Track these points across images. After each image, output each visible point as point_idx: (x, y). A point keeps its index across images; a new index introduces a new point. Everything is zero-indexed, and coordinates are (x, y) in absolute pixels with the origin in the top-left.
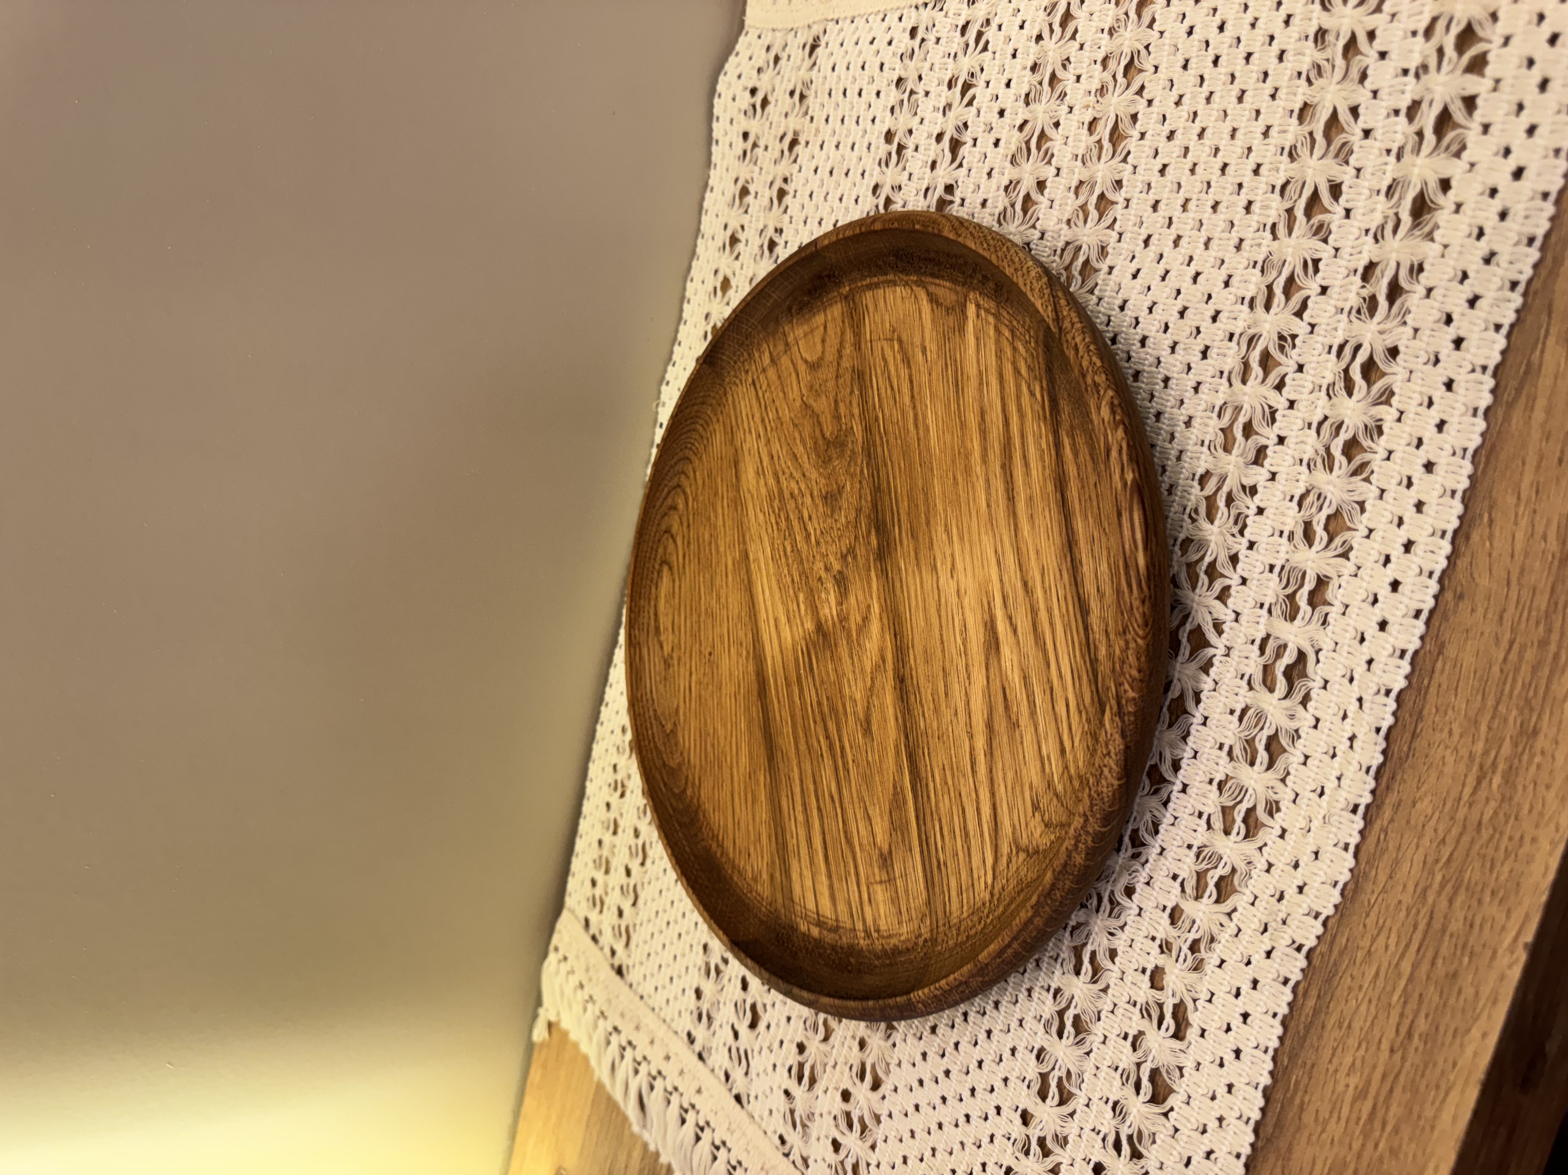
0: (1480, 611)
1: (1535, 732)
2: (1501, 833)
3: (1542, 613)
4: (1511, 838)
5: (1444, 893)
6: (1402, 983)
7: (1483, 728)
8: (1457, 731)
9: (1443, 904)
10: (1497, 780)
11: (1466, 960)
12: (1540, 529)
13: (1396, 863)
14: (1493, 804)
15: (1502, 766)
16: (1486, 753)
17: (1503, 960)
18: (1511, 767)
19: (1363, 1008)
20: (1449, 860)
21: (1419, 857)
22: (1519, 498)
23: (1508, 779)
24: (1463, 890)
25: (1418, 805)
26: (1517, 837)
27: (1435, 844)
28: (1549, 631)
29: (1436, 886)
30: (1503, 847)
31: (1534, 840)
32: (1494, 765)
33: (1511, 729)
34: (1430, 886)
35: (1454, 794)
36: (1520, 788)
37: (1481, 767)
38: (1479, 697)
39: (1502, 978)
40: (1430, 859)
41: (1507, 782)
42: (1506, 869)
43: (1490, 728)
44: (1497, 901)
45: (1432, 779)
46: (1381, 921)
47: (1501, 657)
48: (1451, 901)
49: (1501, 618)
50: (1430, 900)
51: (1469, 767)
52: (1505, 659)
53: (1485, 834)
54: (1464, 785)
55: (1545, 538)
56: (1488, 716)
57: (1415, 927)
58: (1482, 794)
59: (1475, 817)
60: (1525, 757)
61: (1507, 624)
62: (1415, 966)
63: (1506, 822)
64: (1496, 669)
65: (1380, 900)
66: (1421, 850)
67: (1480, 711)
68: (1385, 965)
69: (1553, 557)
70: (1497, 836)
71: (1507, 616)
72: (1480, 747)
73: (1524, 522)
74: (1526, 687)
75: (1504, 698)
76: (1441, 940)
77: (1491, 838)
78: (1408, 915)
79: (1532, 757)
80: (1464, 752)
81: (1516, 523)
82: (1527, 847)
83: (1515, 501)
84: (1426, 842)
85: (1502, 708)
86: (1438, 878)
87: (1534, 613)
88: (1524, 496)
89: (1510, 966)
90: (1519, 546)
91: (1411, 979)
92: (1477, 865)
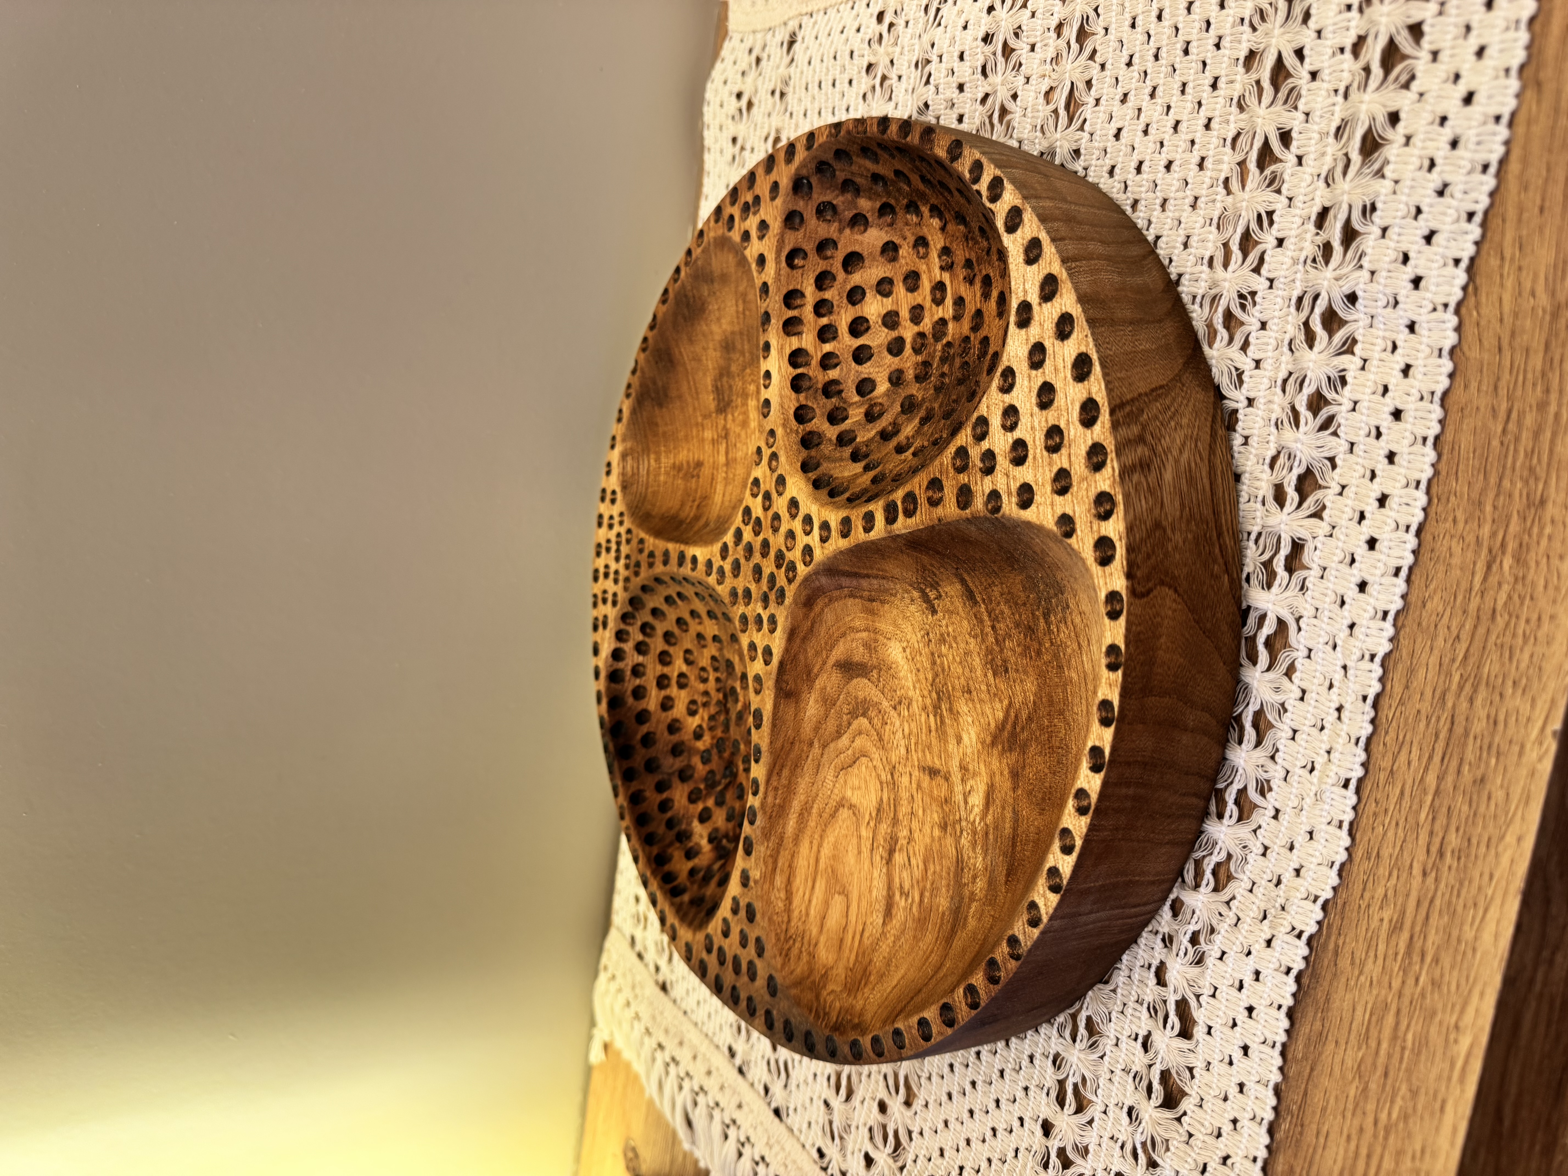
0: (1474, 385)
1: (1543, 502)
2: (1517, 617)
3: (1538, 374)
4: (1528, 621)
5: (1464, 693)
6: (1429, 798)
7: (1488, 508)
8: (1460, 516)
9: (1464, 705)
10: (1508, 562)
11: (1493, 761)
12: (1527, 285)
13: (1411, 671)
14: (1506, 587)
15: (1511, 546)
16: (1494, 534)
17: (1532, 754)
18: (1521, 545)
19: (1391, 834)
20: (1465, 657)
21: (1434, 660)
22: (1502, 258)
23: (1519, 560)
24: (1482, 688)
25: (1429, 605)
26: (1535, 617)
27: (1449, 645)
28: (1547, 391)
29: (1454, 686)
30: (1520, 632)
31: (1552, 617)
32: (1503, 545)
33: (1518, 504)
34: (1449, 689)
35: (1464, 585)
36: (1533, 564)
37: (1490, 551)
38: (1481, 477)
39: (1532, 773)
40: (1446, 660)
41: (1518, 561)
42: (1526, 656)
43: (1495, 507)
44: (1520, 691)
45: (1441, 575)
46: (1401, 737)
47: (1499, 429)
48: (1471, 701)
49: (1496, 388)
50: (1450, 704)
51: (1477, 553)
52: (1504, 431)
53: (1500, 621)
54: (1473, 574)
55: (1533, 294)
56: (1491, 495)
57: (1437, 736)
58: (1493, 580)
59: (1488, 604)
60: (1535, 530)
61: (1503, 392)
62: (1440, 778)
63: (1522, 604)
64: (1495, 443)
65: (1398, 714)
66: (1436, 652)
67: (1483, 492)
68: (1409, 782)
69: (1544, 311)
70: (1513, 620)
71: (1503, 384)
72: (1486, 530)
73: (1509, 283)
74: (1529, 455)
75: (1508, 472)
76: (1465, 745)
77: (1507, 624)
78: (1428, 725)
79: (1542, 529)
80: (1471, 538)
81: (1502, 285)
82: (1546, 626)
83: (1498, 262)
84: (1440, 642)
85: (1506, 483)
86: (1456, 678)
87: (1530, 376)
88: (1508, 255)
89: (1540, 759)
90: (1507, 308)
91: (1437, 792)
92: (1495, 657)
